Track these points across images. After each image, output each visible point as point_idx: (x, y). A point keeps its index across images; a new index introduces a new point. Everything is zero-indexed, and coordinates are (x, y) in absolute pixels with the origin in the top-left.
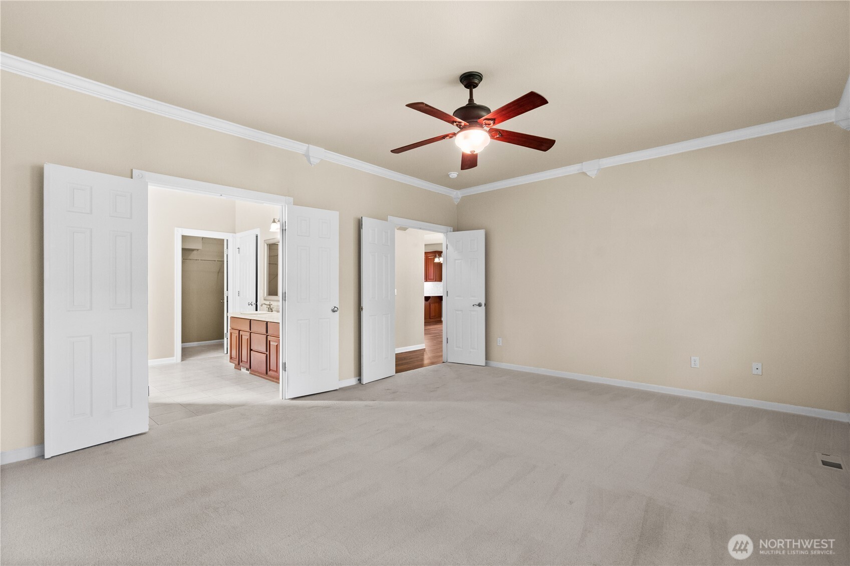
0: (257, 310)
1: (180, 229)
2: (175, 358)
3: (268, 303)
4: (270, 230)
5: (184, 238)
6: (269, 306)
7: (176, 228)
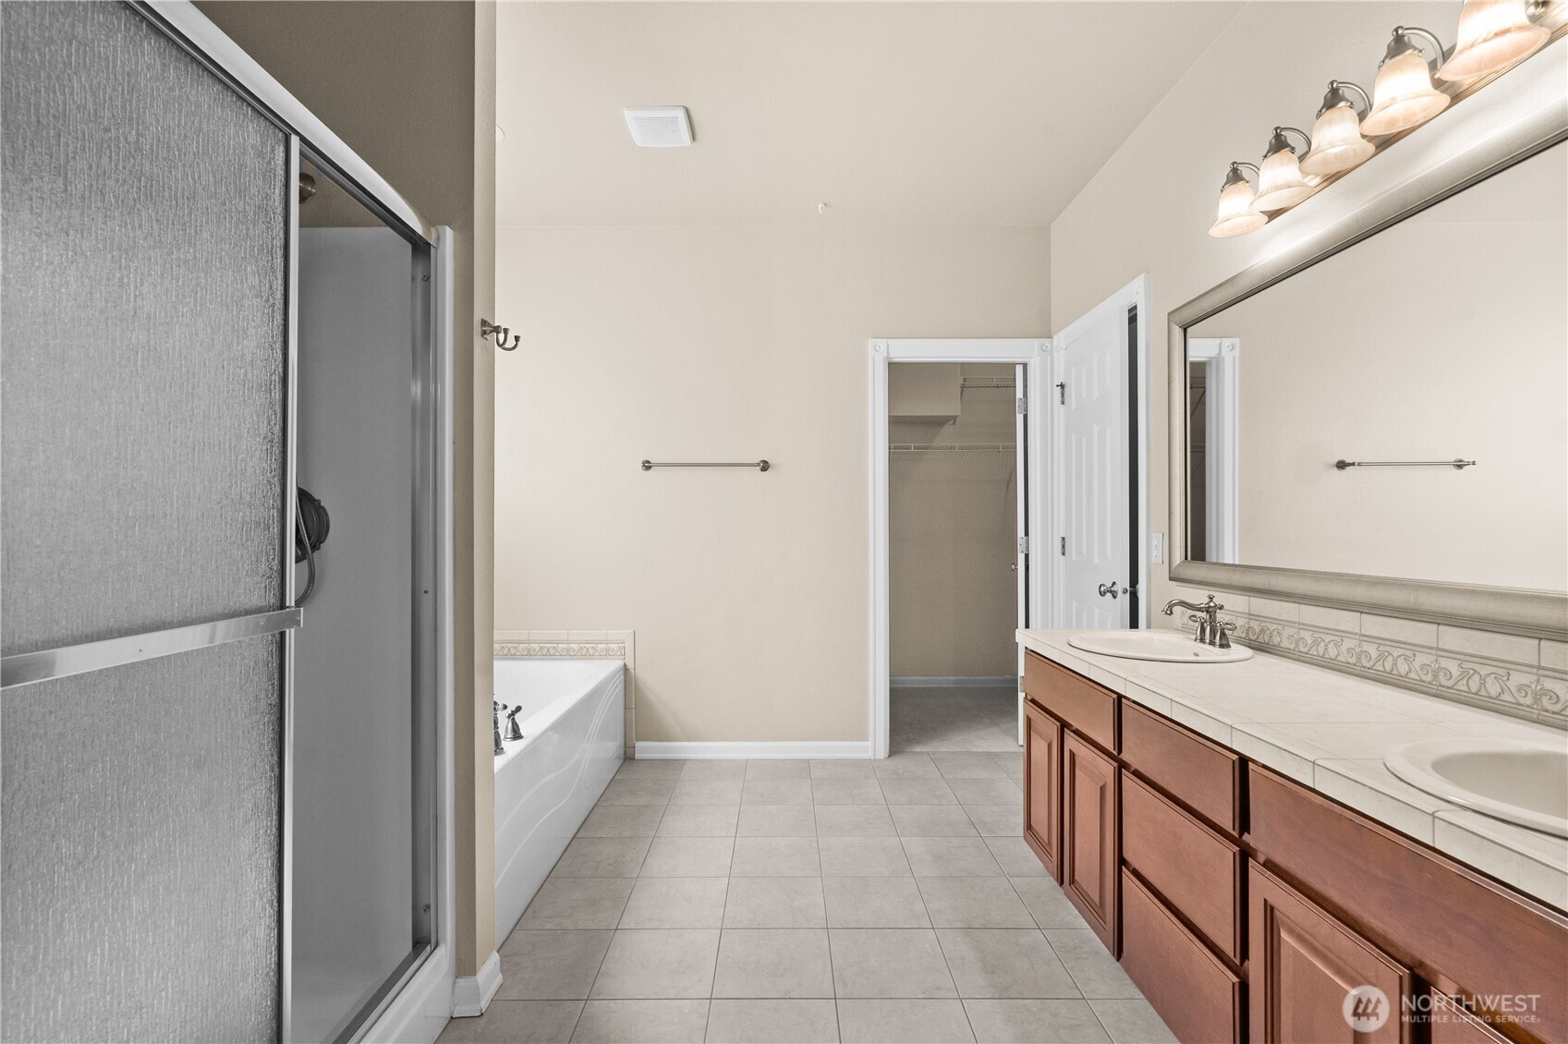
0: (1134, 624)
1: (882, 343)
2: (869, 743)
3: (1198, 596)
4: (1215, 232)
5: (900, 374)
6: (1204, 615)
7: (871, 342)
